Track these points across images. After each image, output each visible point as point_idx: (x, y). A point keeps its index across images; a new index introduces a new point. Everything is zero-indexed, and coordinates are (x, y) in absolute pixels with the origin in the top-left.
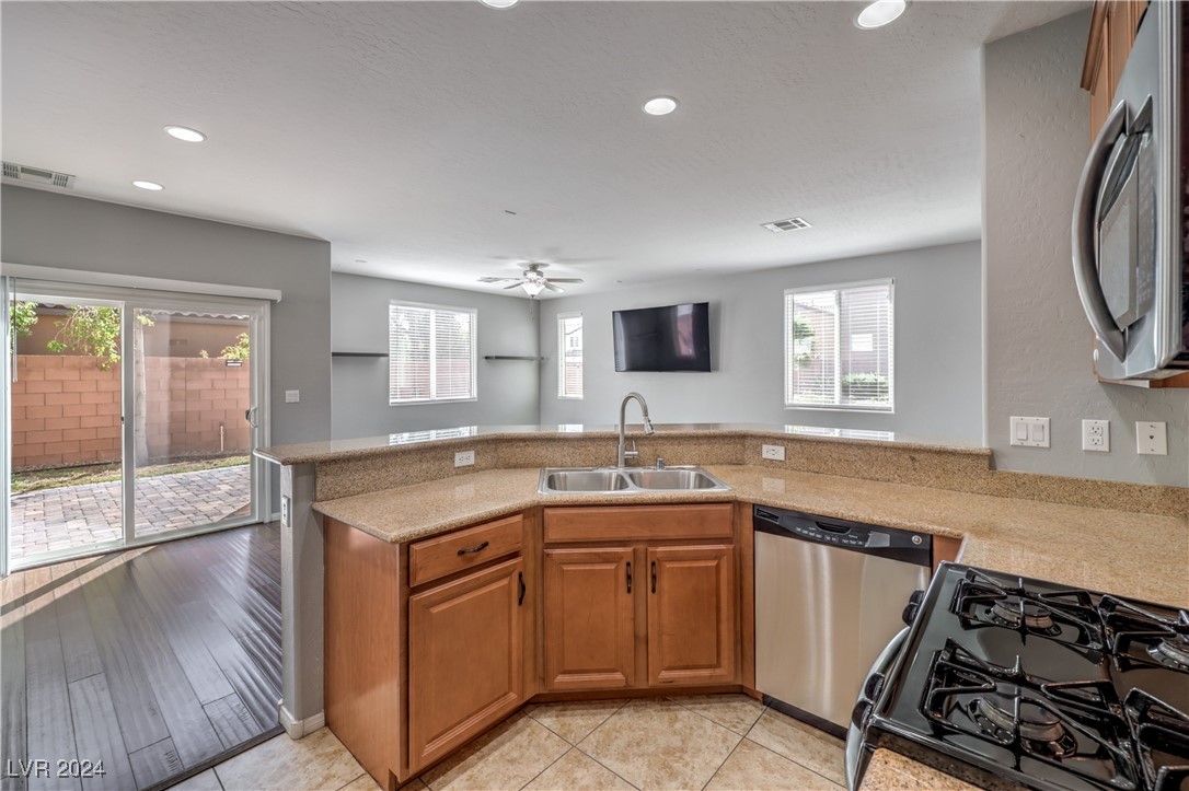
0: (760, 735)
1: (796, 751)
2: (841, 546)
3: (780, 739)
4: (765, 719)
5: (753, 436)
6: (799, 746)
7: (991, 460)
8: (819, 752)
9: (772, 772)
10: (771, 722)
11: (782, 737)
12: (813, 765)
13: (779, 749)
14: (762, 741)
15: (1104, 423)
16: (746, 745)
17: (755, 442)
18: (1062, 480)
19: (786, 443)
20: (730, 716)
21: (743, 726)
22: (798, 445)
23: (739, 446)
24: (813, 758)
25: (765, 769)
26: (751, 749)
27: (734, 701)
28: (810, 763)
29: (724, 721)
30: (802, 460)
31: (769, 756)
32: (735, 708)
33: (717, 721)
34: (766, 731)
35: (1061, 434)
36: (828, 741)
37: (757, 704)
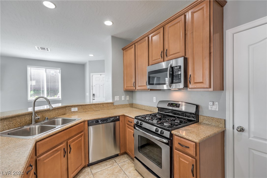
0: (94, 171)
1: (102, 168)
2: (107, 123)
3: (97, 169)
4: (92, 168)
5: (69, 106)
6: (101, 167)
7: (112, 103)
8: (104, 165)
9: (103, 174)
10: (93, 168)
11: (97, 168)
12: (106, 167)
13: (99, 170)
14: (96, 172)
15: (124, 96)
16: (94, 175)
17: (69, 108)
18: (121, 105)
19: (78, 107)
20: (85, 174)
21: (90, 173)
22: (81, 107)
23: (65, 110)
24: (105, 167)
25: (102, 175)
26: (96, 174)
27: (83, 171)
28: (105, 168)
29: (86, 175)
30: (82, 110)
31: (100, 172)
32: (84, 172)
33: (84, 176)
34: (94, 170)
35: (120, 98)
36: (103, 163)
37: (87, 167)
